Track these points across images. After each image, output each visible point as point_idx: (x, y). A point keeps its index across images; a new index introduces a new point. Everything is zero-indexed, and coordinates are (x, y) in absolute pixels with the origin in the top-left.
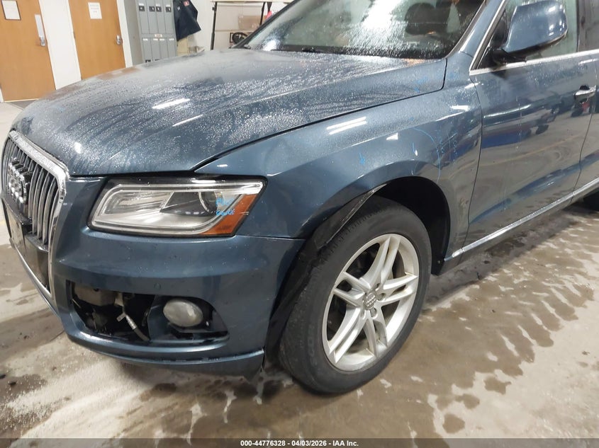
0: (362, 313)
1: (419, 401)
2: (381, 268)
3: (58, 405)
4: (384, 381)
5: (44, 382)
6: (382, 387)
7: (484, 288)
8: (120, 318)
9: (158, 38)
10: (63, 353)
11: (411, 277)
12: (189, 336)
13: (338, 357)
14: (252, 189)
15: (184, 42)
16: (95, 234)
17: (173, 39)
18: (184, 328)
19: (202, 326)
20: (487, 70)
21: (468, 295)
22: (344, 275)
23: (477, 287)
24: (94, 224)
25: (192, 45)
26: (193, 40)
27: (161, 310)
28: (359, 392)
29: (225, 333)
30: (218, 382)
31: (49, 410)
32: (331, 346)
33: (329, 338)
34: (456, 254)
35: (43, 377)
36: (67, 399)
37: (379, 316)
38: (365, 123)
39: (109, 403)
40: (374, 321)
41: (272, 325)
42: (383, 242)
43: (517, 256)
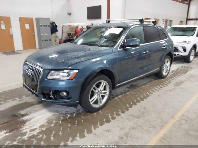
0: (97, 96)
1: (107, 115)
2: (101, 88)
3: (33, 118)
4: (100, 112)
5: (29, 115)
6: (100, 113)
7: (125, 95)
8: (51, 97)
9: (46, 34)
10: (31, 110)
11: (108, 91)
12: (64, 99)
13: (92, 103)
14: (76, 71)
15: (53, 35)
16: (48, 80)
17: (50, 34)
18: (64, 97)
19: (67, 96)
20: (122, 49)
21: (121, 96)
22: (94, 86)
23: (124, 95)
24: (48, 78)
25: (56, 35)
26: (56, 34)
27: (59, 94)
28: (95, 114)
29: (71, 98)
30: (66, 113)
31: (31, 119)
32: (91, 100)
33: (91, 98)
34: (117, 85)
35: (28, 114)
36: (34, 117)
37: (101, 97)
38: (100, 59)
39: (44, 117)
40: (100, 98)
41: (80, 96)
42: (102, 82)
43: (135, 88)
